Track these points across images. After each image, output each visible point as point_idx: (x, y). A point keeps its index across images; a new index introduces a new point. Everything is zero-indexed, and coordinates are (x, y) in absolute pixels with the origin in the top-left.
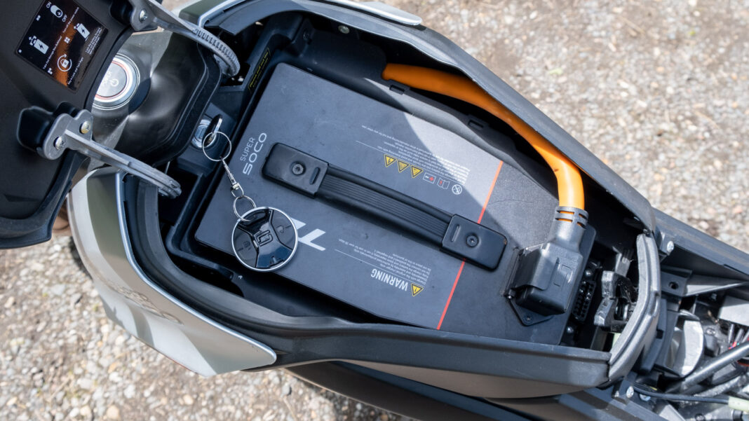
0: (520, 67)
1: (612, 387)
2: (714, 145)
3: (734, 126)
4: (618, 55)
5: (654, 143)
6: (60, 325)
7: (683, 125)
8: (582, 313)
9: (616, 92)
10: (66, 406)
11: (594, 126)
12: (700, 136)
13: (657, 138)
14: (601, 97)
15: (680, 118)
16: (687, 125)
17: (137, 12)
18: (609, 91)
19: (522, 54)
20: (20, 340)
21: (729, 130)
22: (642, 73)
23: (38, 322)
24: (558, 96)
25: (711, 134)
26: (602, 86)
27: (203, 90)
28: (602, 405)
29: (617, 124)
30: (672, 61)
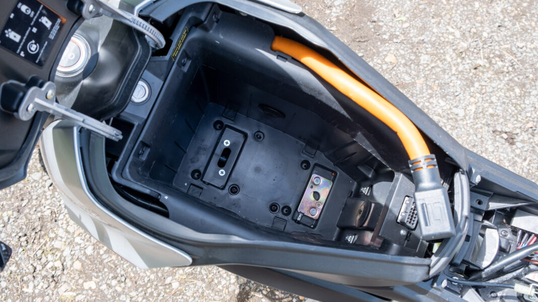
0: (375, 15)
1: (432, 280)
2: (516, 76)
3: (531, 63)
4: (448, 7)
5: (471, 74)
6: (38, 203)
7: (494, 61)
8: (412, 222)
9: (445, 35)
10: (44, 260)
11: (428, 61)
12: (505, 69)
13: (473, 71)
14: (434, 39)
15: (492, 56)
16: (496, 61)
17: (87, 6)
18: (440, 35)
19: (376, 6)
20: (10, 213)
21: (527, 65)
22: (465, 21)
23: (22, 200)
24: (402, 37)
25: (514, 68)
26: (435, 30)
27: (138, 64)
28: (424, 292)
29: (445, 60)
30: (487, 12)
